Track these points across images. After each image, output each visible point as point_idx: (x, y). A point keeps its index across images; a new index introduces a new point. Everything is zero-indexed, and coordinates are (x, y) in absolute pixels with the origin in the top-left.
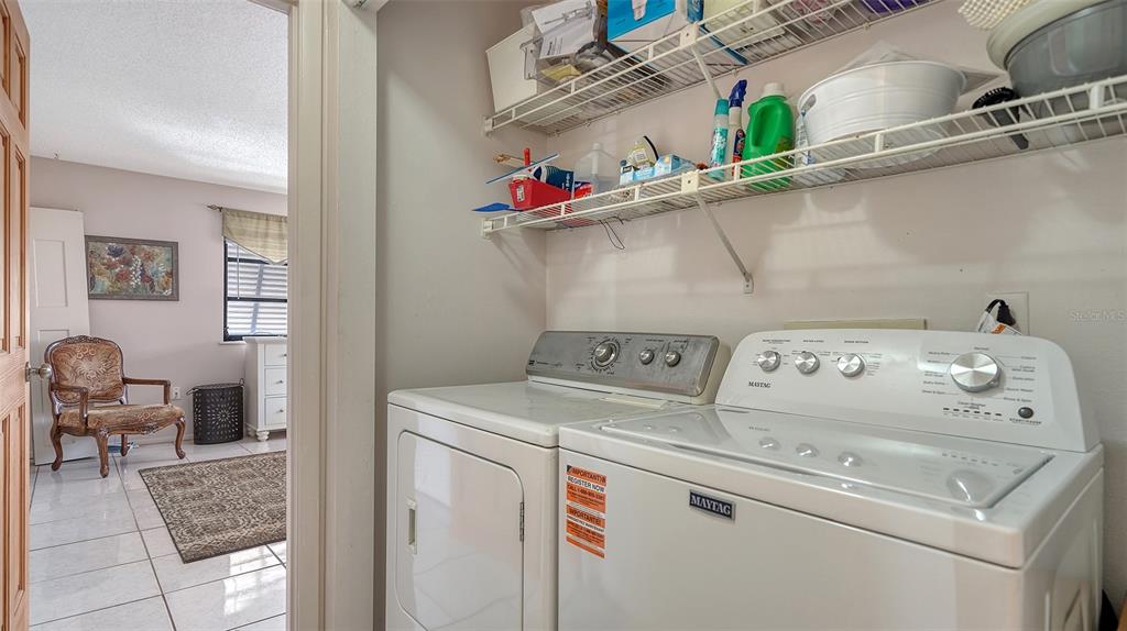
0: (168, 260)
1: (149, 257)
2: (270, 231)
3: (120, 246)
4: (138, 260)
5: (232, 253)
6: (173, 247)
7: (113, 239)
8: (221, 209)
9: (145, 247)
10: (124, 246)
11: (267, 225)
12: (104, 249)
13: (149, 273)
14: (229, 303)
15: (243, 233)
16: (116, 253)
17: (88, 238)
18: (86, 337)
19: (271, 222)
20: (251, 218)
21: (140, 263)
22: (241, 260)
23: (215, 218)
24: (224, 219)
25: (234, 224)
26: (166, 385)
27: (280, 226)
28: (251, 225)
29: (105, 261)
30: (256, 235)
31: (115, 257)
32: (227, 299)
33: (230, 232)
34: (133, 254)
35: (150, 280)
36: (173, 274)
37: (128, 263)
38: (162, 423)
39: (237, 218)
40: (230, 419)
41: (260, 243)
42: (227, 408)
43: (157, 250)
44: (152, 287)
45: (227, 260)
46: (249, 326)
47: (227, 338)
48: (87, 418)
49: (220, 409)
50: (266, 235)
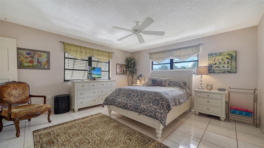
0: (47, 57)
1: (40, 56)
2: (78, 50)
3: (30, 52)
4: (36, 57)
5: (66, 56)
6: (48, 53)
7: (27, 50)
8: (63, 42)
9: (39, 52)
10: (31, 52)
11: (77, 48)
12: (24, 53)
13: (40, 61)
14: (65, 71)
15: (70, 50)
16: (28, 54)
17: (18, 49)
18: (15, 82)
19: (78, 48)
20: (73, 46)
21: (37, 58)
22: (69, 58)
23: (62, 45)
24: (64, 45)
25: (67, 47)
26: (45, 97)
27: (81, 49)
28: (73, 48)
29: (25, 56)
30: (74, 51)
31: (28, 55)
32: (65, 69)
33: (66, 50)
34: (35, 54)
35: (40, 63)
36: (48, 61)
37: (33, 57)
38: (42, 113)
39: (68, 46)
40: (66, 106)
41: (75, 53)
42: (65, 103)
43: (43, 54)
44: (41, 65)
45: (65, 58)
46: (71, 77)
47: (65, 81)
48: (11, 114)
49: (63, 103)
50: (77, 51)
